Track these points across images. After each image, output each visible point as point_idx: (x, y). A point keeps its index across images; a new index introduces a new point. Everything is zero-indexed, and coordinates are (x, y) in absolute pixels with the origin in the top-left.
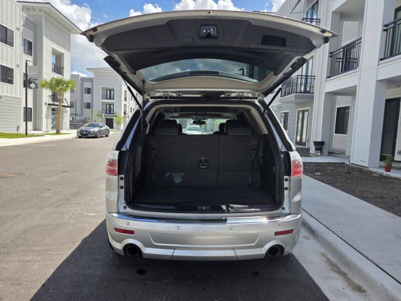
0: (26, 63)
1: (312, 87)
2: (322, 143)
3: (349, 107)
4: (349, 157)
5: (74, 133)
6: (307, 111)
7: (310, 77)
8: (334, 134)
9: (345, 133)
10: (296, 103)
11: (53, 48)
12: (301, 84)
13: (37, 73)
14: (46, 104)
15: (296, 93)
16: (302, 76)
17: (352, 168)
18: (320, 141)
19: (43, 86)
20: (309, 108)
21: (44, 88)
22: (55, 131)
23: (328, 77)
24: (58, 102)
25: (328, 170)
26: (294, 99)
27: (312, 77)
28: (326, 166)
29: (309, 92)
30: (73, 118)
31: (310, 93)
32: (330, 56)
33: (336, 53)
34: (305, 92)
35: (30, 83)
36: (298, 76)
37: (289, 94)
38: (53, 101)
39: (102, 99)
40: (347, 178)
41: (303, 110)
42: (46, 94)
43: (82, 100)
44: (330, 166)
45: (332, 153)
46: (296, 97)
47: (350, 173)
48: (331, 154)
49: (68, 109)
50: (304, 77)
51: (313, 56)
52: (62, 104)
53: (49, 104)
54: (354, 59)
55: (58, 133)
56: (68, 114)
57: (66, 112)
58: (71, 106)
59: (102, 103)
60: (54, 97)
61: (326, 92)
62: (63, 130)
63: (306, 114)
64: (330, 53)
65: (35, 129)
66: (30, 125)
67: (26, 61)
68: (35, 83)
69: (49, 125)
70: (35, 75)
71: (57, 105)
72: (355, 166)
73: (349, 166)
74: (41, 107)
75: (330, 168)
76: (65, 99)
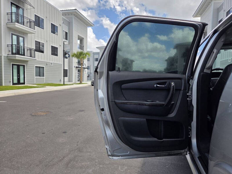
5: (89, 83)
11: (78, 35)
13: (69, 48)
14: (74, 67)
19: (73, 56)
22: (79, 82)
24: (81, 65)
30: (89, 75)
35: (66, 54)
38: (78, 65)
42: (75, 60)
43: (94, 65)
49: (86, 69)
52: (83, 67)
53: (76, 67)
55: (81, 83)
56: (87, 73)
57: (85, 71)
58: (88, 68)
60: (79, 63)
62: (83, 81)
65: (69, 81)
66: (66, 79)
67: (64, 42)
68: (68, 54)
69: (76, 79)
71: (80, 67)
74: (72, 69)
76: (85, 64)
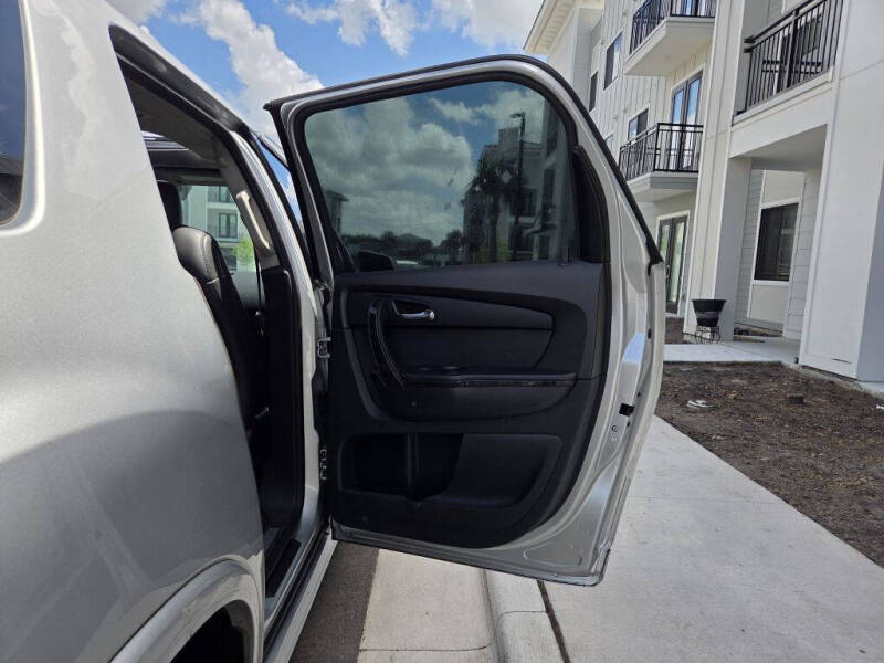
1: (696, 156)
3: (796, 205)
4: (794, 346)
6: (684, 219)
7: (692, 129)
8: (753, 282)
9: (786, 278)
10: (654, 202)
15: (654, 170)
16: (671, 125)
20: (687, 212)
23: (740, 113)
26: (647, 187)
27: (698, 129)
28: (726, 374)
29: (688, 171)
31: (692, 172)
32: (746, 50)
33: (762, 39)
34: (679, 169)
36: (659, 124)
37: (635, 176)
40: (793, 423)
41: (673, 219)
44: (737, 374)
45: (747, 332)
46: (654, 183)
47: (799, 400)
48: (741, 334)
50: (677, 128)
51: (701, 72)
61: (733, 154)
63: (681, 227)
75: (737, 382)
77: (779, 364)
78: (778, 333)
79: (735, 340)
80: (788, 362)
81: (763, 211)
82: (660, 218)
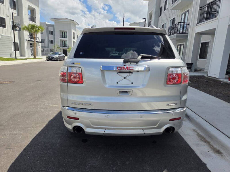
0: (13, 15)
1: (187, 30)
2: (191, 64)
3: (209, 42)
4: (207, 73)
5: (44, 58)
6: (183, 45)
7: (186, 24)
8: (198, 59)
9: (205, 58)
10: (176, 40)
11: (28, 5)
12: (180, 28)
13: (19, 21)
14: (26, 40)
15: (177, 33)
16: (181, 23)
17: (209, 79)
18: (190, 63)
19: (24, 29)
20: (184, 43)
21: (24, 30)
22: (33, 57)
23: (198, 23)
24: (33, 39)
25: (195, 80)
26: (175, 37)
27: (188, 24)
28: (193, 78)
30: (43, 49)
31: (186, 34)
32: (200, 10)
33: (204, 7)
34: (183, 33)
35: (16, 27)
36: (179, 23)
37: (173, 34)
38: (30, 39)
39: (60, 37)
40: (206, 85)
41: (181, 44)
42: (26, 34)
43: (48, 38)
44: (196, 78)
45: (197, 70)
46: (177, 36)
47: (207, 82)
49: (40, 44)
50: (182, 23)
51: (189, 10)
52: (36, 41)
53: (28, 41)
54: (214, 11)
55: (35, 58)
56: (40, 47)
57: (39, 45)
58: (42, 42)
59: (60, 40)
60: (31, 36)
61: (196, 32)
62: (37, 56)
64: (201, 7)
65: (21, 56)
66: (18, 53)
67: (12, 13)
68: (19, 27)
69: (29, 53)
70: (19, 22)
71: (33, 41)
72: (210, 77)
73: (207, 78)
74: (24, 42)
75: (196, 79)
76: (38, 37)
77: (204, 76)
78: (203, 70)
79: (195, 72)
80: (206, 76)
81: (202, 43)
82: (177, 44)
